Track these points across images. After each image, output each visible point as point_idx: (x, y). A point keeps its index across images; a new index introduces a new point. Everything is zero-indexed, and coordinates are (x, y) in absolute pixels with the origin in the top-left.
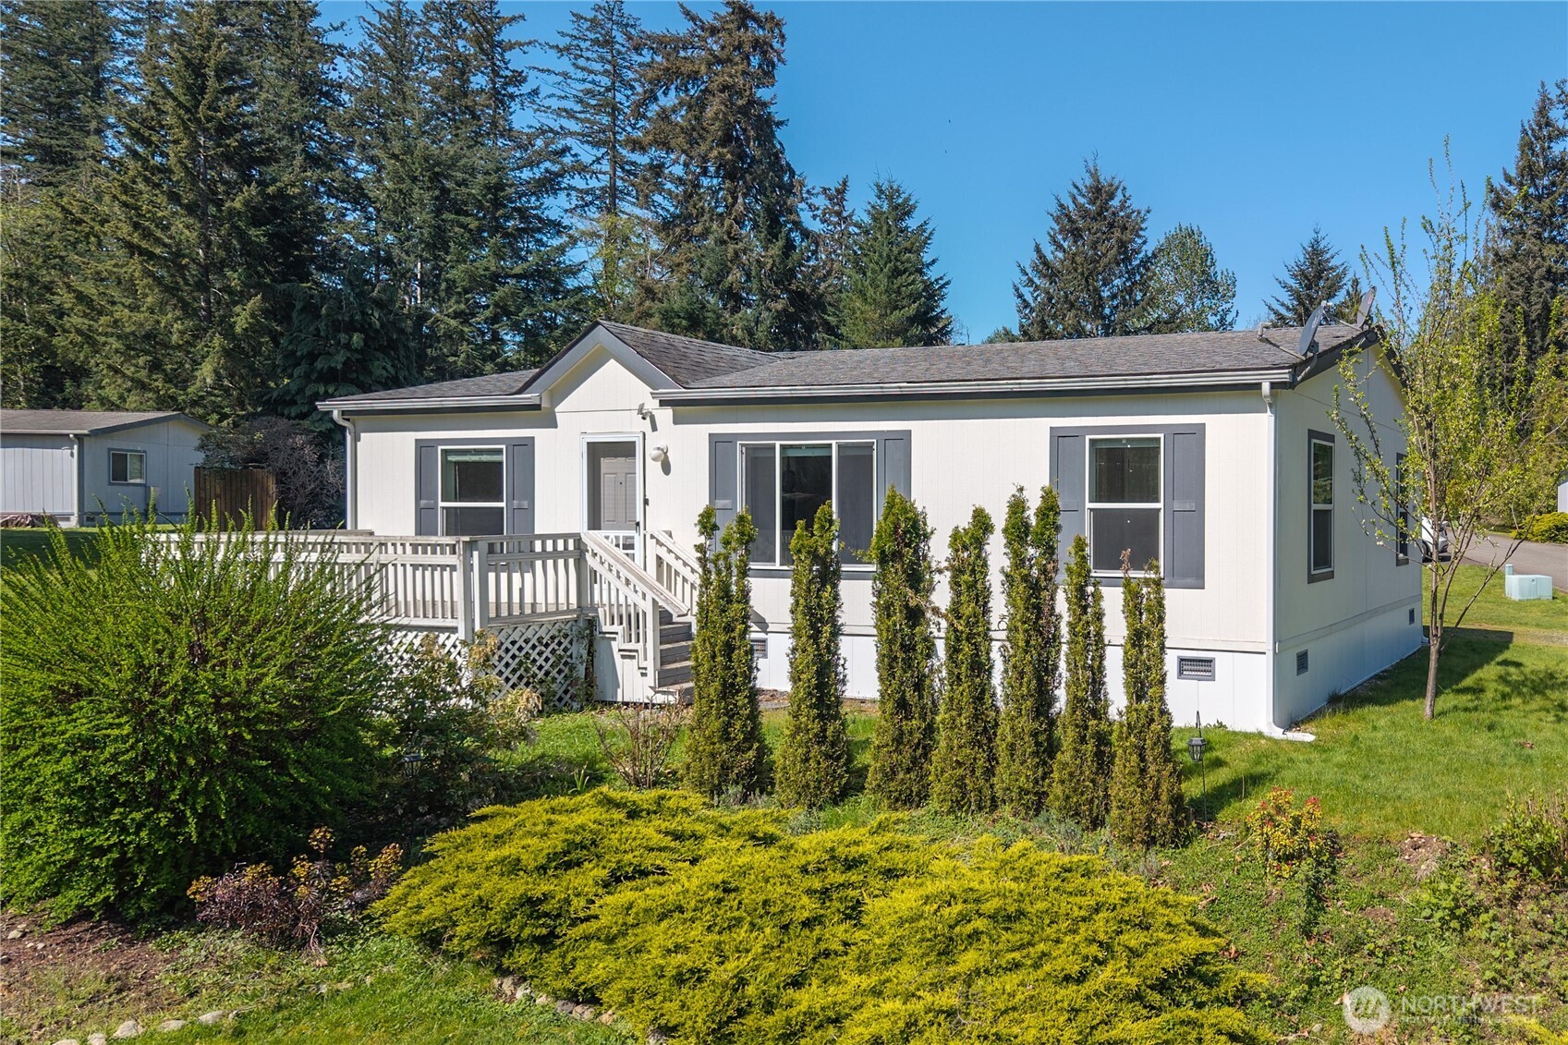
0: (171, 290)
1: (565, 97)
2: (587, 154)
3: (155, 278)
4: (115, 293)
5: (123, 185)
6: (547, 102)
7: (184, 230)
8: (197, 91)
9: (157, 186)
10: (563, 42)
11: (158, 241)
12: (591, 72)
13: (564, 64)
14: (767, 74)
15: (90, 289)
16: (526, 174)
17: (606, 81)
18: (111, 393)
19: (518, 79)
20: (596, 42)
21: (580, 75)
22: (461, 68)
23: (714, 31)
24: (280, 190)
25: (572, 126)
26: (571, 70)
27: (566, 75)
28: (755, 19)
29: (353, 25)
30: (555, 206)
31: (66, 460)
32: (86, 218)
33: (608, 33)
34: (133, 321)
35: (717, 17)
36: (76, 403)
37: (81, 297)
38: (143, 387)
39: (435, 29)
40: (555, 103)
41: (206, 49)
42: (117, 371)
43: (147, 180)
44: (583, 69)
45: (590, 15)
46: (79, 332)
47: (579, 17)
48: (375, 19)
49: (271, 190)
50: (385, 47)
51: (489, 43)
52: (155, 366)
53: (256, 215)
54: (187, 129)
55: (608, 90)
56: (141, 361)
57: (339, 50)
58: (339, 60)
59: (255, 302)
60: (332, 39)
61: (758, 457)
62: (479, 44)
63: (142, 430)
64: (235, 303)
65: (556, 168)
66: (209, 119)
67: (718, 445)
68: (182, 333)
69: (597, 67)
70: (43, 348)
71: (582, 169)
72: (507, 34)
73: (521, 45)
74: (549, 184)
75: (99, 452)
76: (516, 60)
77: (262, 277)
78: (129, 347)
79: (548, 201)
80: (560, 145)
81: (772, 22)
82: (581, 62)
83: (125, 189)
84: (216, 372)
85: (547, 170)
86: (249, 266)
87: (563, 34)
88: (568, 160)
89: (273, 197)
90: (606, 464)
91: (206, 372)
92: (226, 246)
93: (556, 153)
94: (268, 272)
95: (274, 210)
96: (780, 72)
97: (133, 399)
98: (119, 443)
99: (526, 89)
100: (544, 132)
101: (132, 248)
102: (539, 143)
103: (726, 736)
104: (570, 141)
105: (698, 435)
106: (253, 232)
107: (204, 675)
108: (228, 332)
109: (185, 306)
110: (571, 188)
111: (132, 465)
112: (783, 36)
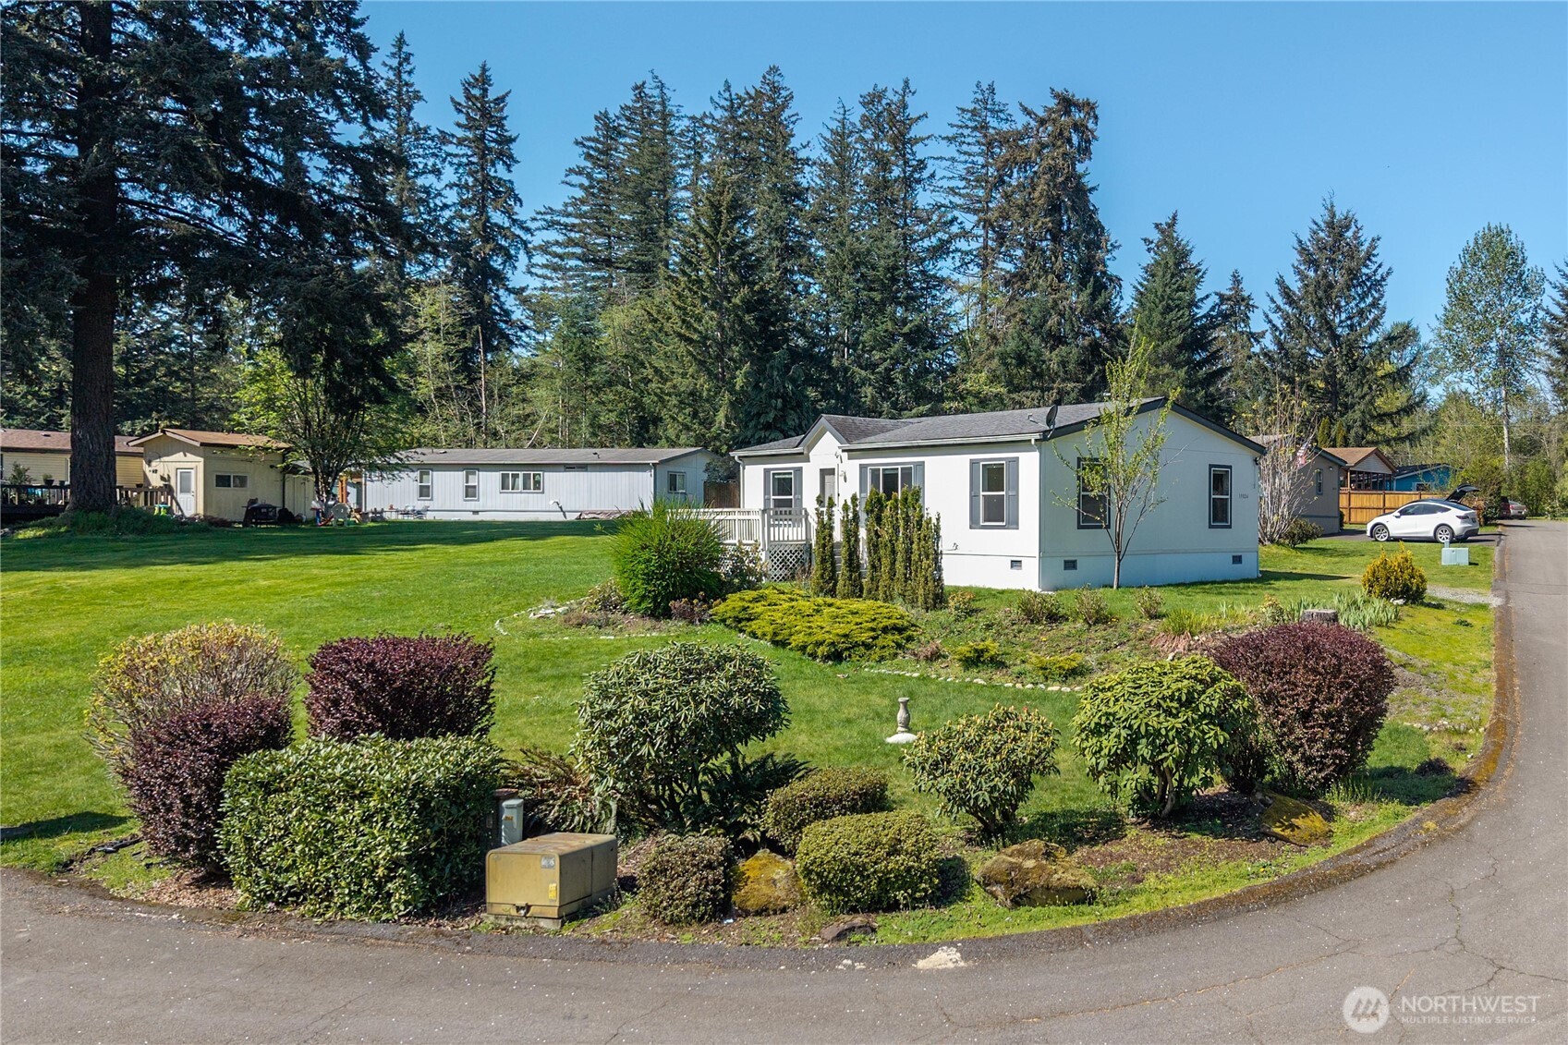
0: (702, 363)
1: (953, 178)
2: (969, 220)
3: (693, 356)
4: (674, 366)
5: (678, 294)
6: (940, 184)
7: (710, 319)
8: (716, 223)
9: (696, 293)
10: (951, 132)
11: (696, 330)
12: (970, 155)
13: (951, 151)
14: (1085, 151)
15: (661, 364)
16: (926, 243)
17: (981, 160)
18: (671, 433)
19: (921, 165)
20: (975, 128)
21: (963, 158)
22: (884, 164)
23: (1042, 122)
24: (762, 287)
25: (957, 200)
26: (956, 155)
27: (953, 160)
28: (1076, 105)
29: (814, 142)
30: (945, 267)
31: (647, 478)
32: (660, 317)
33: (984, 121)
34: (684, 384)
35: (1047, 109)
36: (653, 442)
37: (657, 371)
38: (688, 428)
39: (868, 135)
40: (946, 184)
41: (721, 193)
42: (674, 419)
43: (690, 290)
44: (965, 153)
45: (971, 107)
46: (656, 394)
47: (963, 110)
48: (828, 135)
49: (756, 288)
50: (833, 156)
51: (902, 142)
52: (695, 415)
53: (749, 306)
54: (711, 252)
55: (983, 167)
56: (687, 411)
57: (806, 161)
58: (807, 169)
59: (746, 367)
60: (802, 154)
61: (875, 473)
62: (894, 143)
63: (684, 459)
64: (737, 369)
65: (946, 237)
66: (723, 243)
67: (862, 467)
68: (709, 390)
69: (975, 149)
70: (639, 405)
71: (965, 234)
72: (915, 131)
73: (922, 139)
74: (941, 250)
75: (663, 471)
76: (921, 151)
77: (752, 349)
78: (681, 402)
79: (941, 263)
80: (950, 217)
81: (1089, 107)
82: (965, 148)
83: (680, 296)
84: (726, 416)
85: (940, 239)
86: (746, 342)
87: (952, 126)
88: (955, 229)
89: (758, 292)
90: (827, 478)
91: (721, 417)
92: (732, 328)
93: (945, 223)
94: (756, 345)
95: (759, 303)
96: (1094, 147)
97: (683, 437)
98: (672, 468)
99: (926, 174)
100: (939, 207)
101: (681, 336)
102: (935, 217)
103: (822, 576)
104: (956, 213)
105: (857, 463)
106: (747, 317)
107: (674, 544)
108: (732, 391)
109: (709, 373)
110: (957, 250)
111: (679, 480)
112: (1096, 117)
